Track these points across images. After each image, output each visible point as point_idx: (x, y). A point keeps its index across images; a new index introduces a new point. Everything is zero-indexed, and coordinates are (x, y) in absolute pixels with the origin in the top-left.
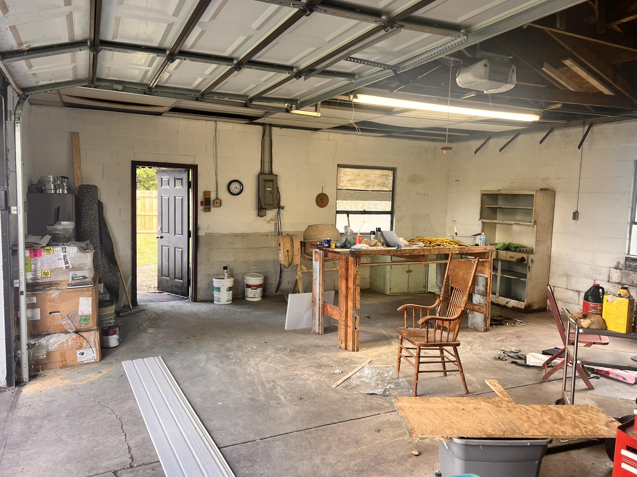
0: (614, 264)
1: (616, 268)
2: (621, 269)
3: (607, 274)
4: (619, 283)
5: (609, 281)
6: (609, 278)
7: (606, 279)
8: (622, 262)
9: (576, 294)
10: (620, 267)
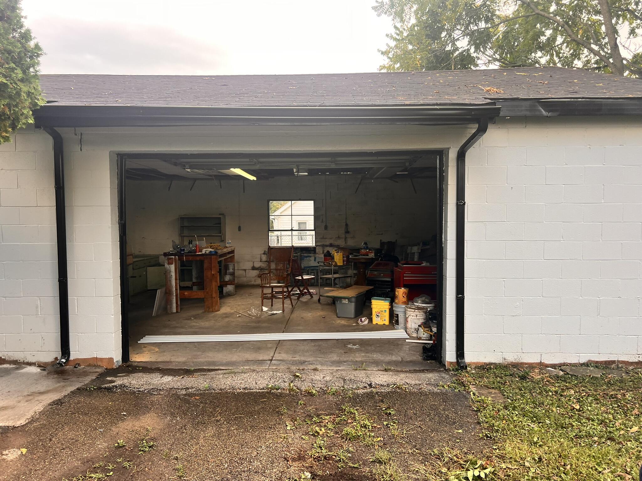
0: (263, 252)
1: (264, 254)
2: (266, 254)
3: (260, 258)
4: (266, 261)
5: (261, 261)
6: (261, 259)
7: (259, 261)
8: (267, 250)
9: (244, 272)
10: (266, 253)
